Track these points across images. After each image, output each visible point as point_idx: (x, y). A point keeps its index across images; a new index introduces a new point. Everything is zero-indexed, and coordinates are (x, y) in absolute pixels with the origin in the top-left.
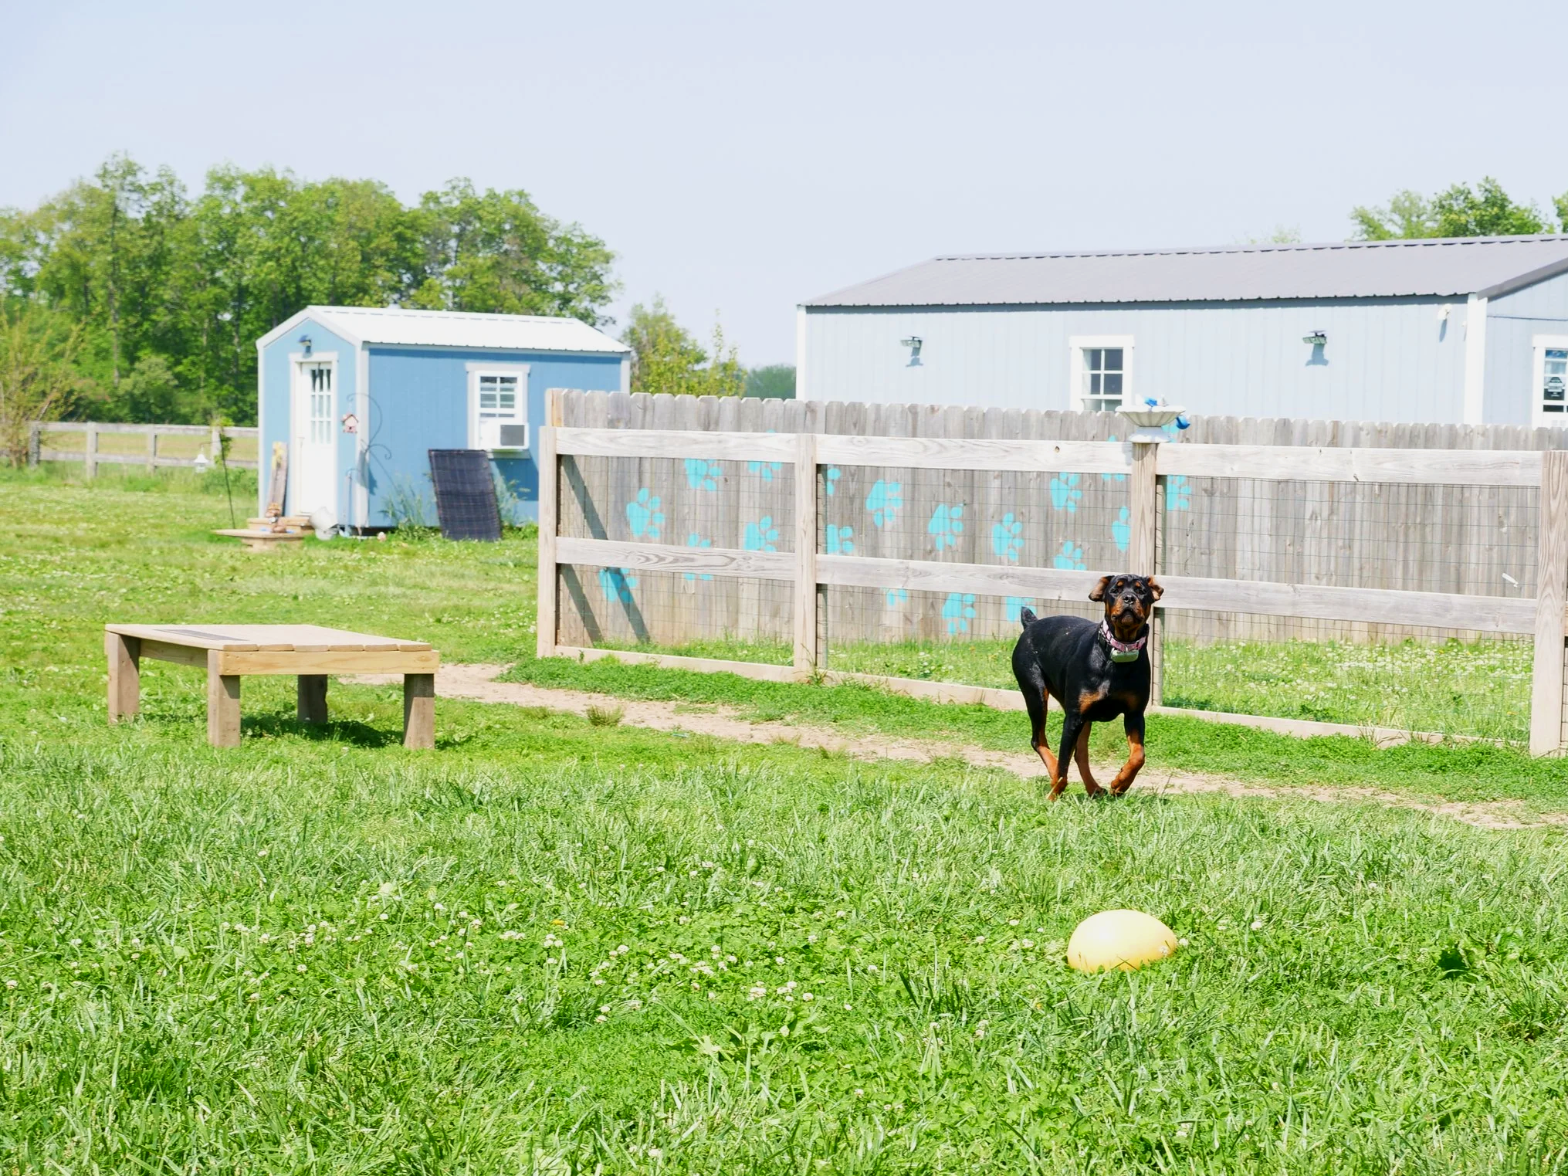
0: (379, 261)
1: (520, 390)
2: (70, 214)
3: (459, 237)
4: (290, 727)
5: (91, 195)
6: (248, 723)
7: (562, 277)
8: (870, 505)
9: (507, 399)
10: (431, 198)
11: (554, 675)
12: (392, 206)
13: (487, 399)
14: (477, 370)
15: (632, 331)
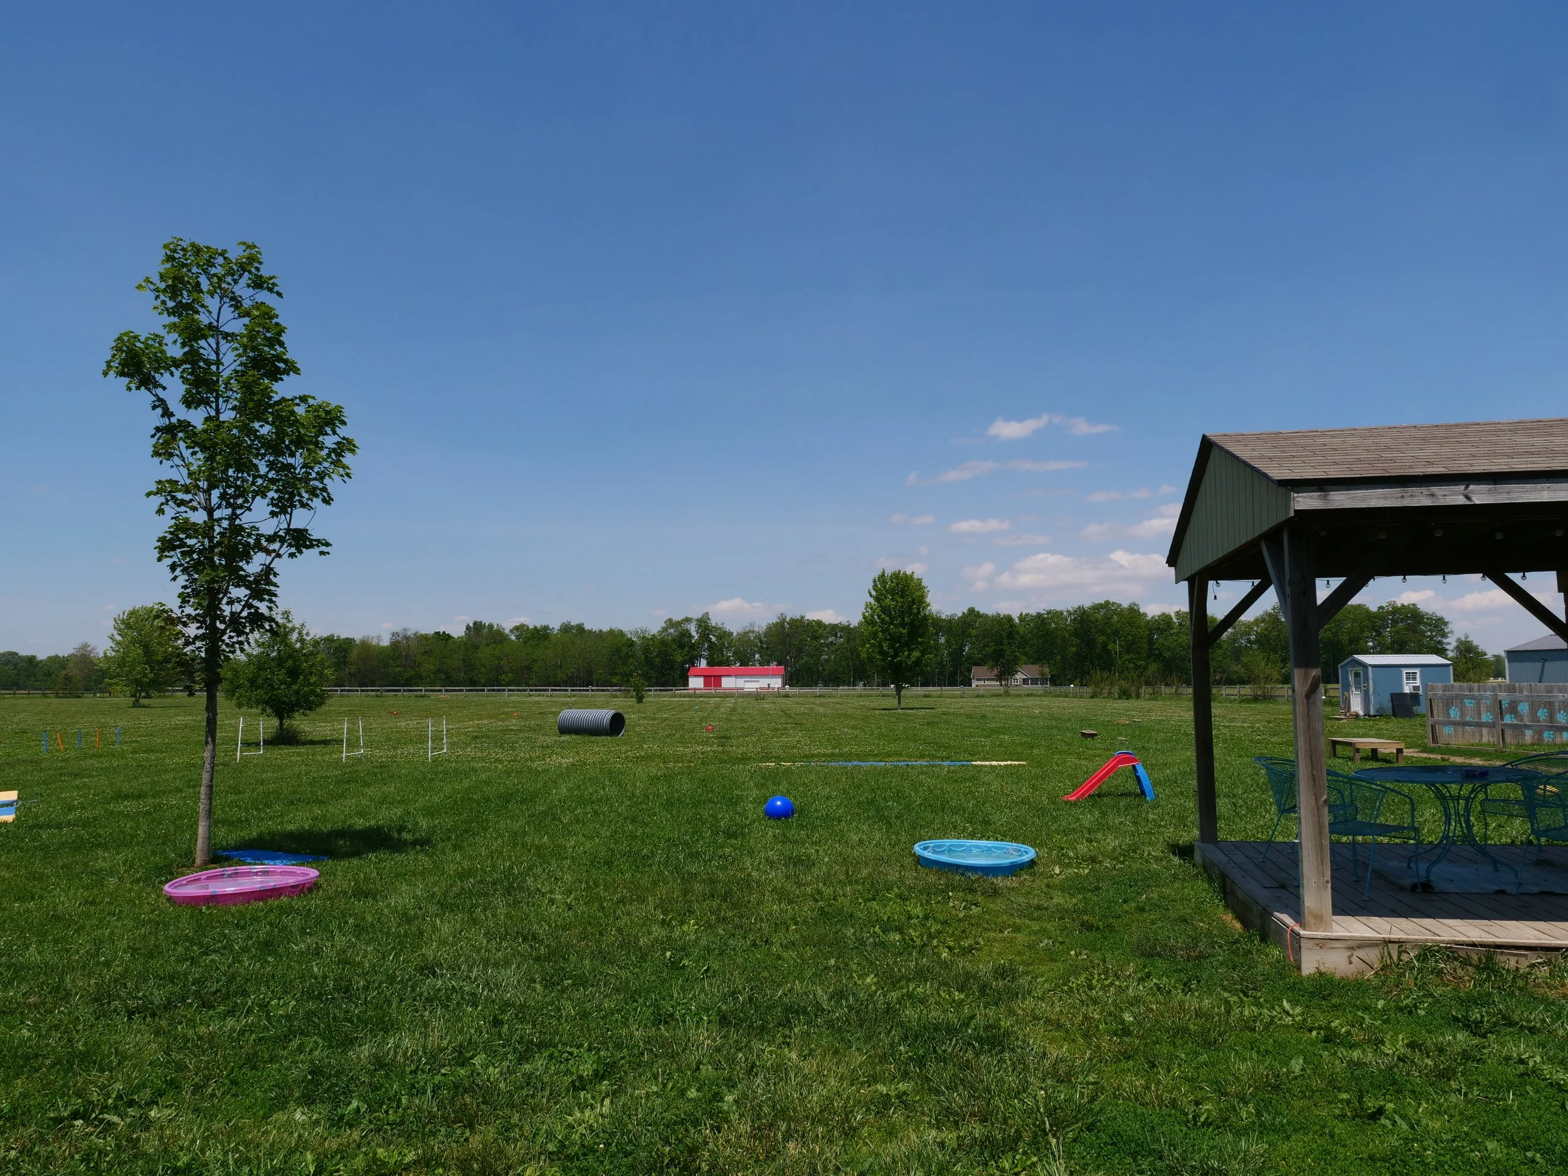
0: (1366, 629)
1: (1418, 676)
2: (1263, 620)
3: (1392, 620)
4: (1370, 759)
5: (1270, 615)
6: (1361, 759)
7: (1429, 630)
8: (1519, 709)
9: (1415, 679)
10: (1381, 608)
11: (1432, 751)
12: (1367, 611)
13: (1408, 679)
14: (1405, 671)
15: (1457, 647)
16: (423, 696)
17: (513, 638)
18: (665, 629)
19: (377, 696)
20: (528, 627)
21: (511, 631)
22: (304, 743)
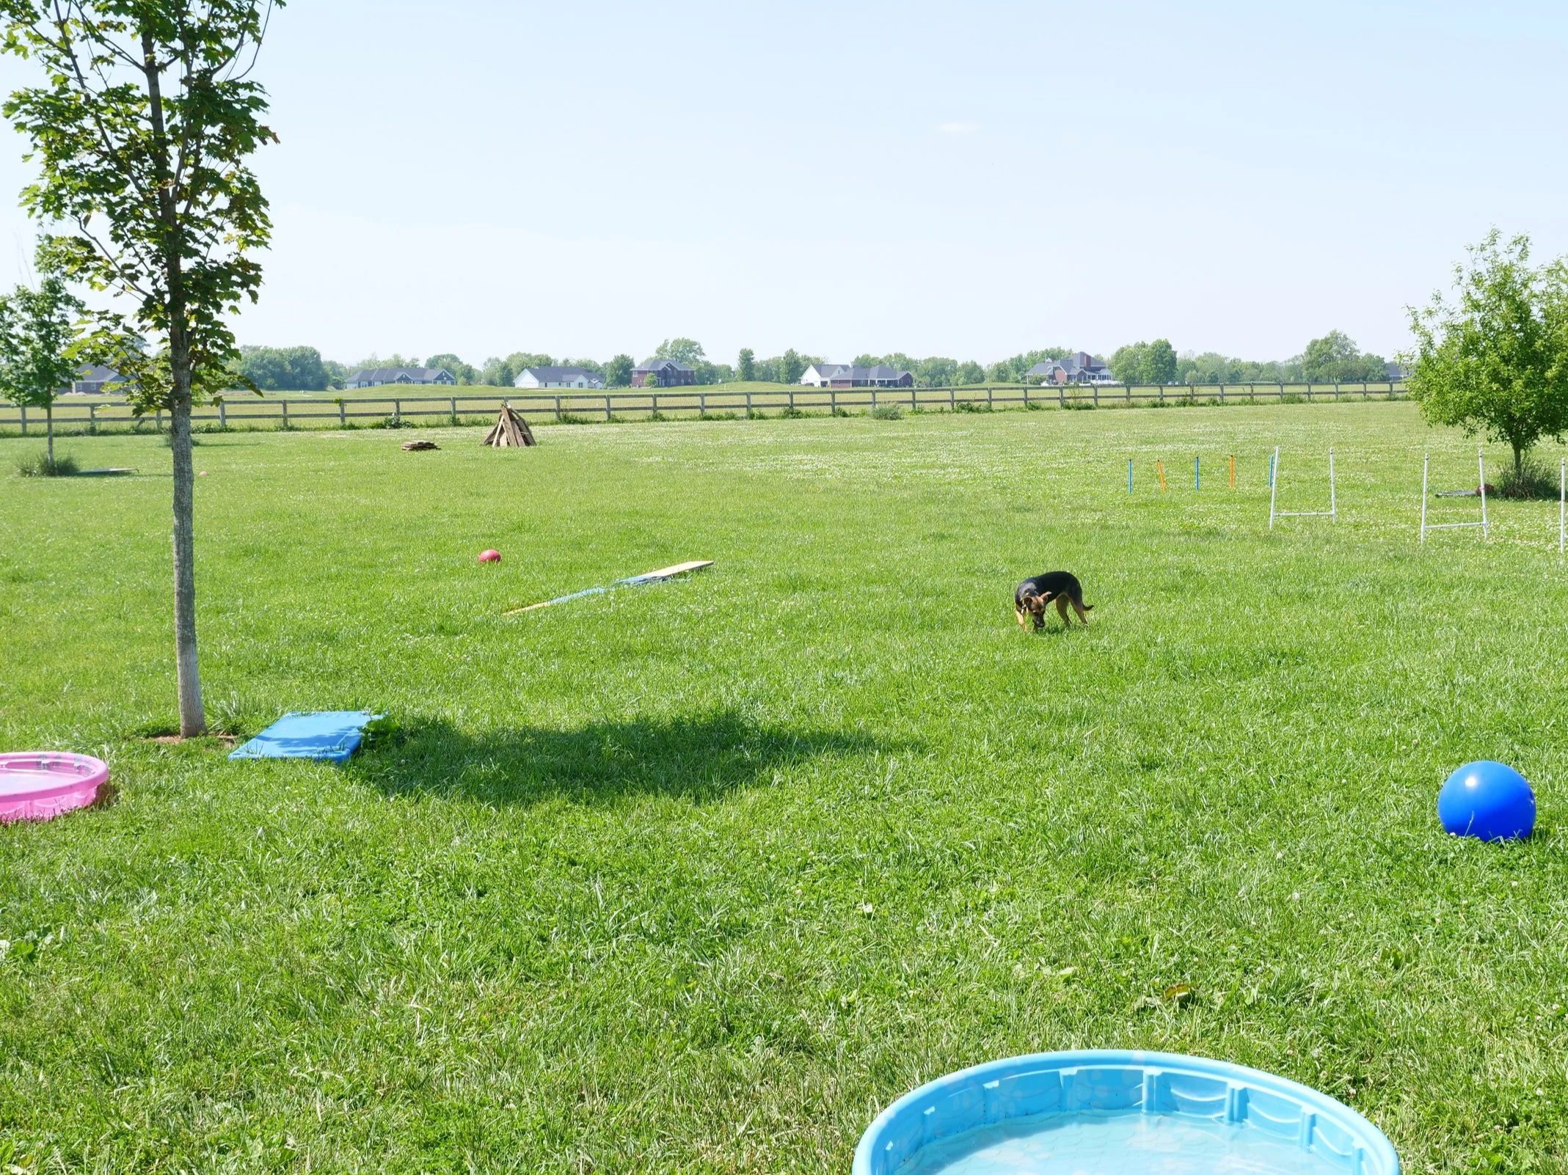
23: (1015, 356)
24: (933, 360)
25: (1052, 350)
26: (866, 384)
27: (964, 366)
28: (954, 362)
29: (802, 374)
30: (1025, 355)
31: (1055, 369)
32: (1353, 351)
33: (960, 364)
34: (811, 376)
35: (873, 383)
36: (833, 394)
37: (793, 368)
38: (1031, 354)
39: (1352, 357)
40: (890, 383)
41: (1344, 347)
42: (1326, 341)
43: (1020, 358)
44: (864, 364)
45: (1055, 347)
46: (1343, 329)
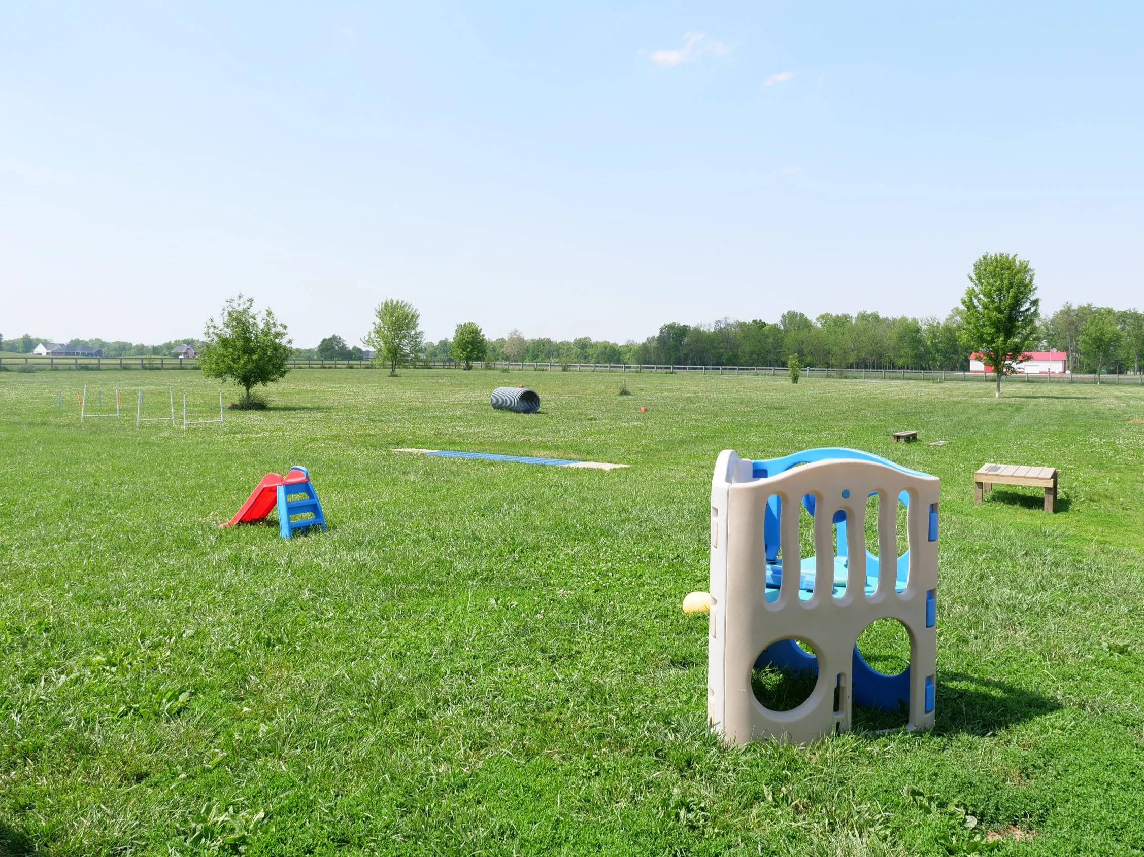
16: (672, 373)
17: (819, 325)
18: (951, 317)
19: (637, 372)
20: (832, 316)
21: (817, 319)
22: (270, 409)
23: (168, 342)
24: (118, 342)
25: (188, 340)
26: (73, 354)
27: (137, 346)
28: (131, 344)
29: (34, 348)
30: (173, 342)
31: (188, 349)
32: (344, 345)
33: (134, 345)
34: (40, 349)
35: (78, 354)
36: (52, 359)
37: (28, 344)
38: (176, 341)
39: (344, 347)
40: (88, 354)
41: (340, 342)
42: (330, 339)
43: (170, 342)
44: (75, 344)
45: (190, 338)
46: (338, 334)
